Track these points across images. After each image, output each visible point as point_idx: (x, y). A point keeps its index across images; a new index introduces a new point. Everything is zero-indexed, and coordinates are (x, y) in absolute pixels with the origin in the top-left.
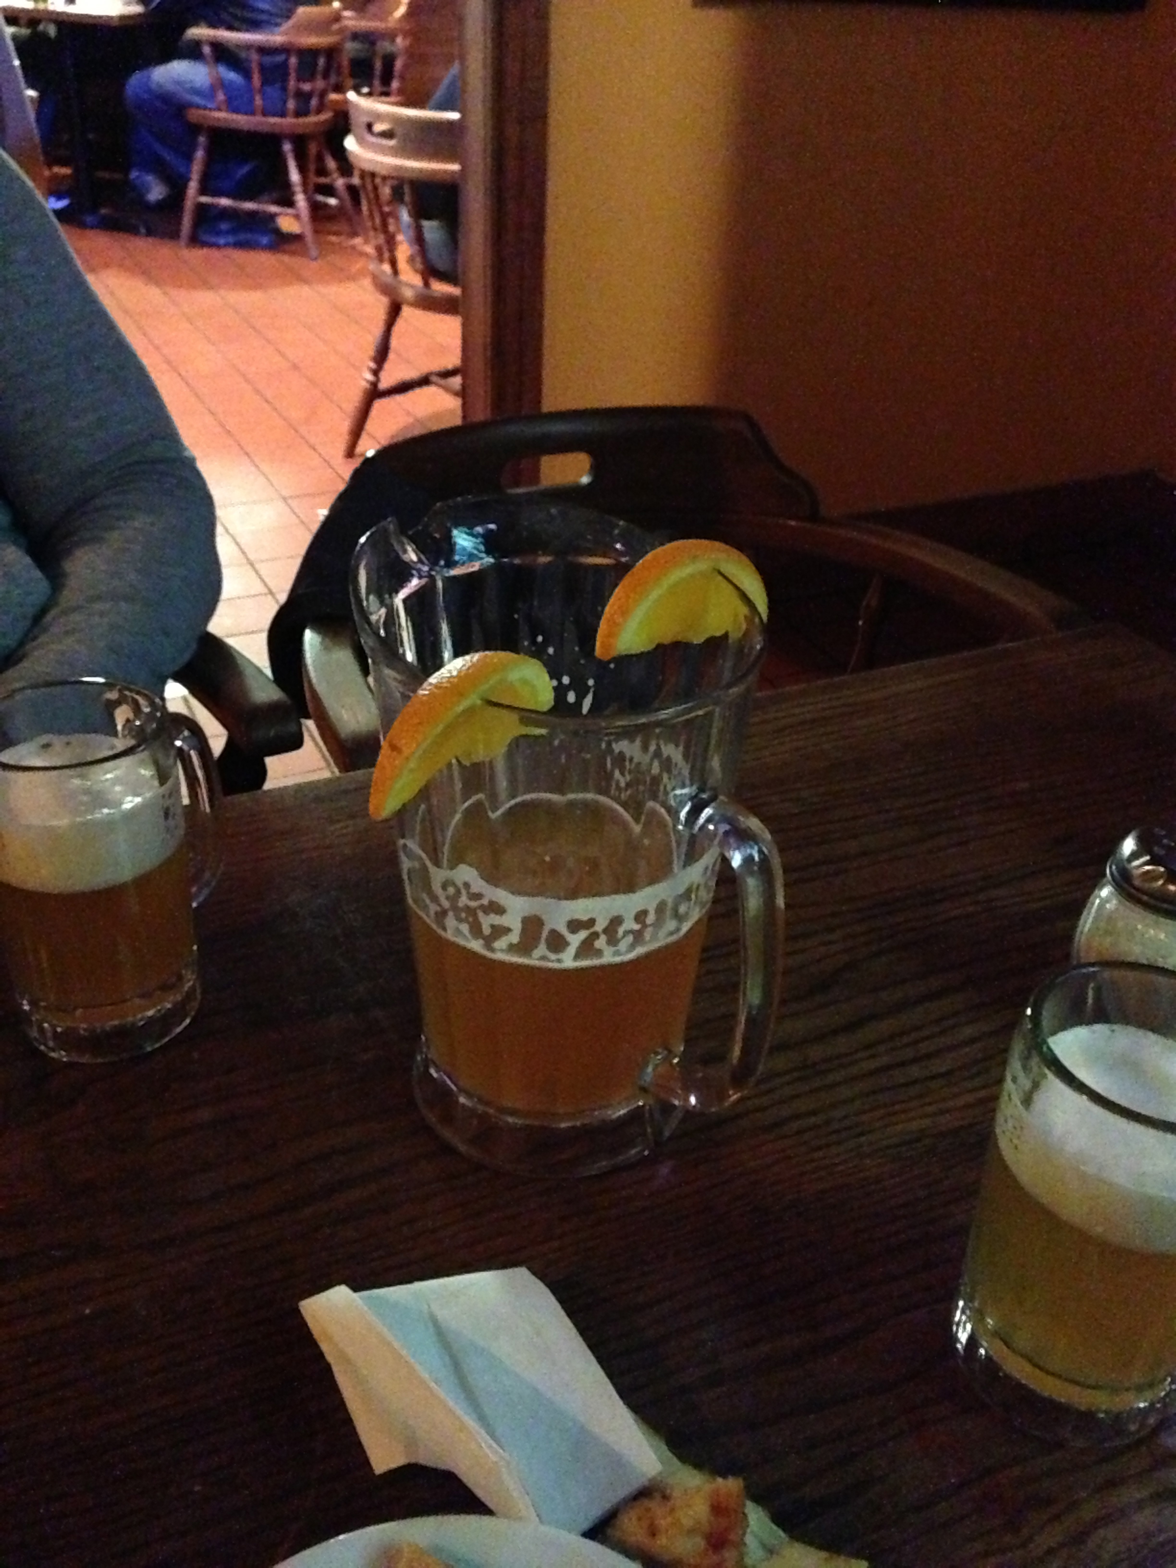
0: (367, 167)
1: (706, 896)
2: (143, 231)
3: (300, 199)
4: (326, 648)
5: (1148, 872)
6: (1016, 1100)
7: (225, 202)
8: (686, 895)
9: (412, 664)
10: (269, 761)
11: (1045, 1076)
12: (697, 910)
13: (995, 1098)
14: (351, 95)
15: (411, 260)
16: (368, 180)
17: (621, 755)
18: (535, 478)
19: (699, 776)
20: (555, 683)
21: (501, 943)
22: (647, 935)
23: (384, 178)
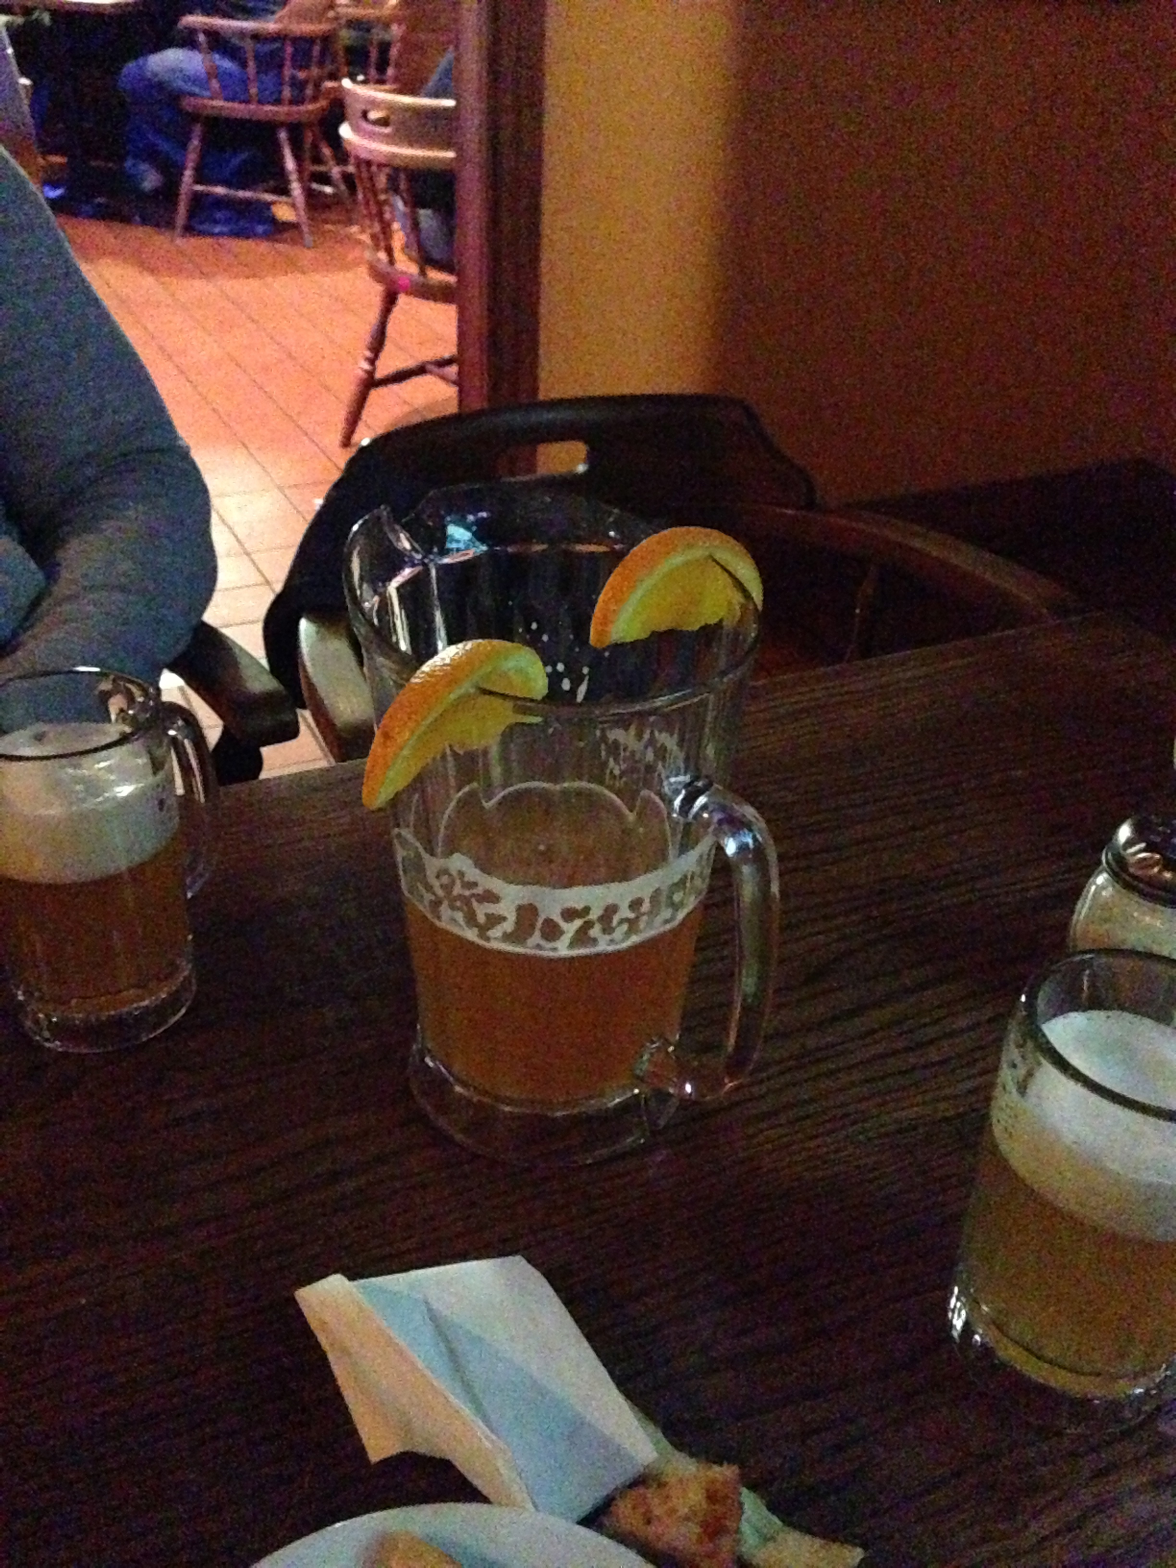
0: (364, 155)
1: (701, 884)
2: (137, 218)
3: (296, 188)
4: (322, 639)
5: (1144, 859)
6: (1012, 1088)
7: (220, 190)
8: (682, 883)
9: (405, 653)
10: (265, 751)
11: (1039, 1064)
12: (692, 898)
13: (992, 1085)
14: (346, 83)
15: (406, 247)
16: (364, 169)
17: (616, 743)
18: (531, 467)
19: (693, 763)
20: (549, 669)
21: (496, 932)
22: (642, 925)
23: (380, 166)
